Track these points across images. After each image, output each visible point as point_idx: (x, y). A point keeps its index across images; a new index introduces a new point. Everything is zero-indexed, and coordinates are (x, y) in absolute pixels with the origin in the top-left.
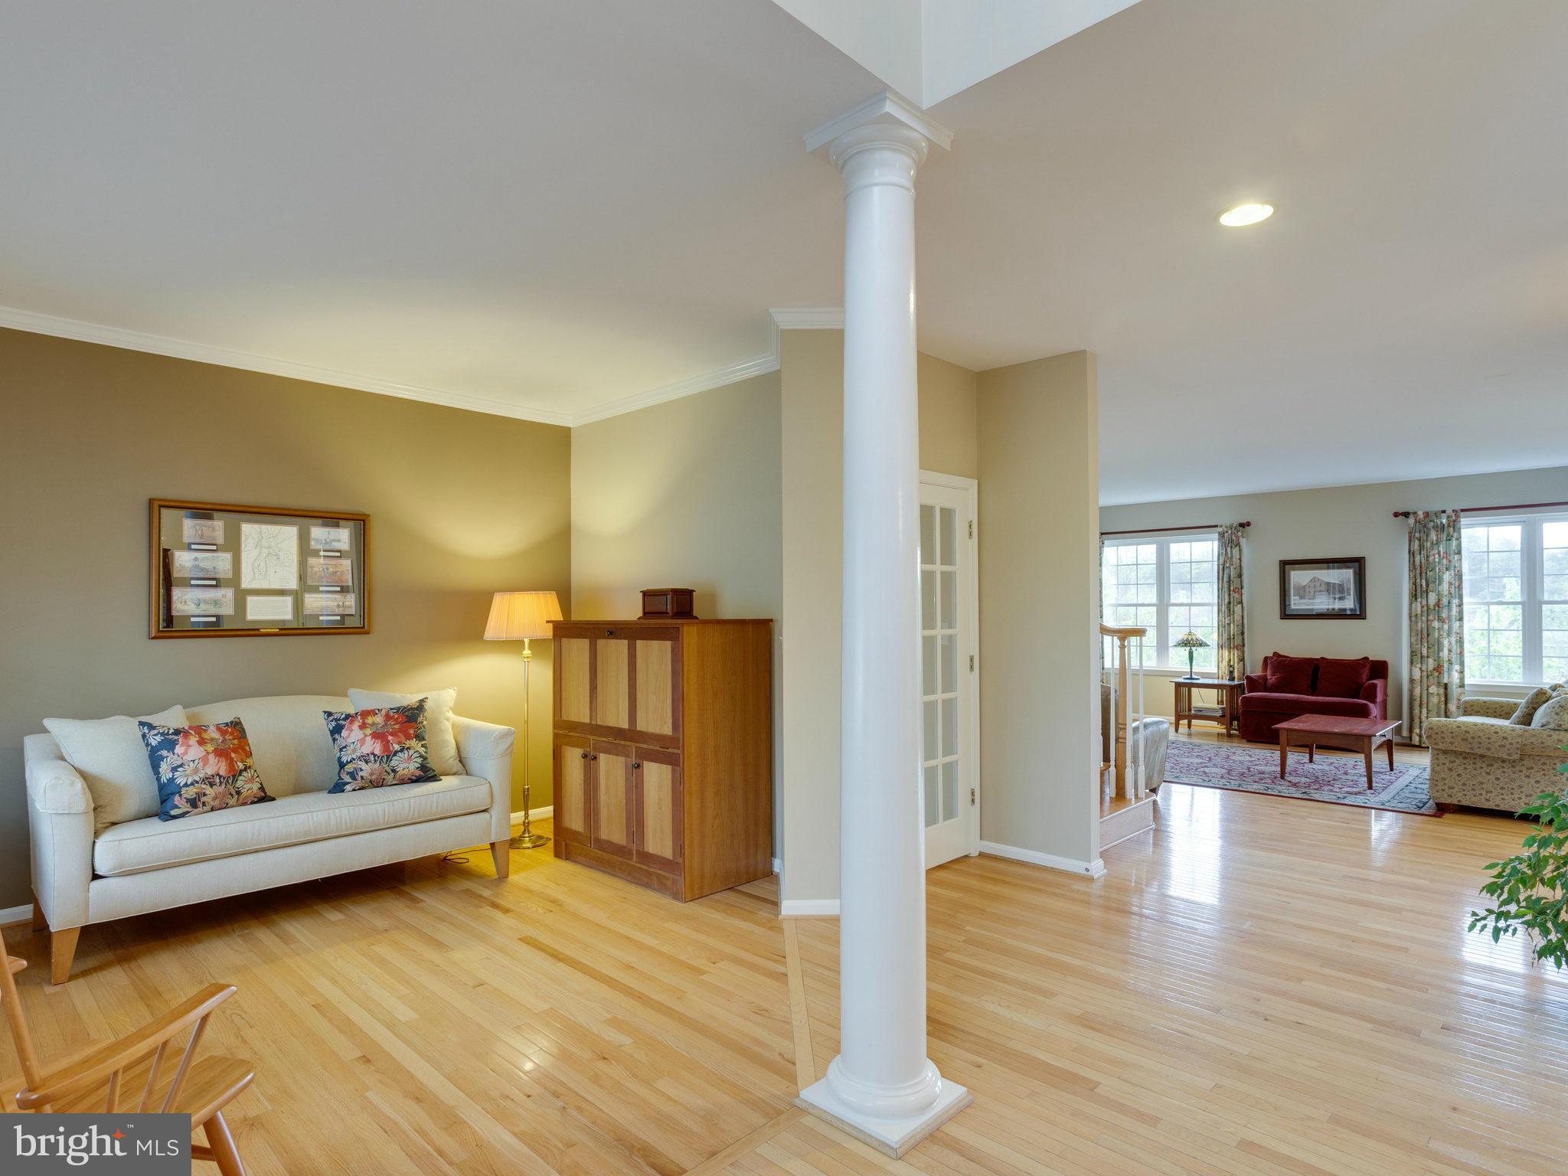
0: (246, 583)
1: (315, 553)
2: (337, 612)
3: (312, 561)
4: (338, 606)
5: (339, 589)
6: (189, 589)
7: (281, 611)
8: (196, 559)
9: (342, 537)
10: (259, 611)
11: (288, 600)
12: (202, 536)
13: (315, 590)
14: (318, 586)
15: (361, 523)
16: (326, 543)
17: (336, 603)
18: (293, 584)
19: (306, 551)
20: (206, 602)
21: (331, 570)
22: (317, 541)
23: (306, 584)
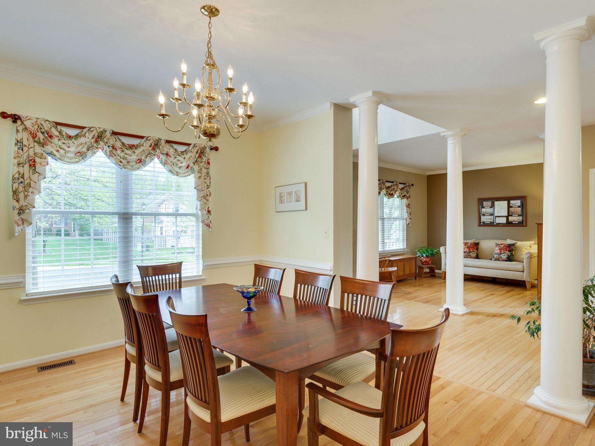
0: (496, 214)
1: (512, 207)
2: (517, 221)
3: (510, 209)
4: (518, 219)
5: (517, 215)
6: (485, 216)
7: (503, 220)
8: (486, 210)
9: (518, 203)
10: (499, 220)
11: (505, 218)
12: (487, 205)
13: (511, 216)
14: (512, 215)
15: (523, 199)
16: (514, 204)
17: (517, 219)
18: (506, 215)
19: (509, 207)
20: (488, 219)
21: (516, 211)
22: (512, 204)
23: (509, 215)
